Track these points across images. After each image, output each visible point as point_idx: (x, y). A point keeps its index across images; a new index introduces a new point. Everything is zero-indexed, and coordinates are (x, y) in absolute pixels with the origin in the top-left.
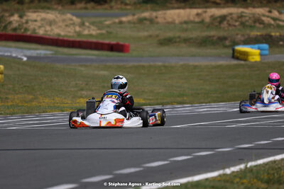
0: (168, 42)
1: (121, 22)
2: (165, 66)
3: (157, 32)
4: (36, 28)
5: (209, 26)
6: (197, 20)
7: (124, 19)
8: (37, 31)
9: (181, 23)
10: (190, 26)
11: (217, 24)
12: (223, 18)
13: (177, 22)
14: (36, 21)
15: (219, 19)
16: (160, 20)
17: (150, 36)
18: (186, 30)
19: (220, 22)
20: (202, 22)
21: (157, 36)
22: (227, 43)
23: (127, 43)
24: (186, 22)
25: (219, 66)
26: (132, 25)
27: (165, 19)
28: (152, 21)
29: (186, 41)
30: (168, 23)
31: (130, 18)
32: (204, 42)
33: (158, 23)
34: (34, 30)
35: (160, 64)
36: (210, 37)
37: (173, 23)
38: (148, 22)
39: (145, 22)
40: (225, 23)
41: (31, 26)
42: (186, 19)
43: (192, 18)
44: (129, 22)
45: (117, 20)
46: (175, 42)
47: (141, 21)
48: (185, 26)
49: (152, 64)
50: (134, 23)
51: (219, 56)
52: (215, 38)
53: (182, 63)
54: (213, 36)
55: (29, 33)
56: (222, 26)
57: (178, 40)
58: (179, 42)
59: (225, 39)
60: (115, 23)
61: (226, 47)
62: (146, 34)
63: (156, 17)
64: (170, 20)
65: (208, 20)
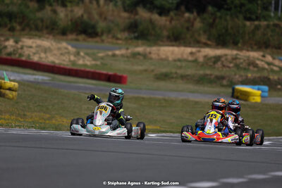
0: (165, 77)
1: (114, 55)
2: (165, 100)
3: (152, 68)
4: (31, 54)
5: (203, 65)
6: (190, 58)
7: (117, 52)
8: (31, 57)
9: (175, 61)
10: (184, 64)
11: (211, 64)
12: (217, 59)
13: (170, 59)
14: (31, 47)
15: (213, 60)
16: (153, 56)
17: (146, 71)
18: (181, 67)
19: (215, 63)
20: (196, 61)
21: (153, 71)
22: (225, 82)
23: (125, 75)
24: (179, 60)
26: (126, 59)
27: (158, 55)
28: (145, 56)
29: (183, 77)
30: (162, 59)
31: (123, 52)
32: (201, 80)
33: (151, 59)
34: (29, 56)
35: (160, 97)
36: (207, 75)
37: (166, 59)
38: (141, 58)
39: (138, 56)
40: (219, 63)
41: (26, 52)
42: (179, 57)
43: (185, 57)
44: (123, 56)
45: (110, 53)
46: (172, 78)
47: (135, 55)
48: (179, 63)
49: (152, 96)
50: (127, 57)
51: (218, 95)
52: (213, 77)
53: (181, 98)
54: (211, 75)
55: (24, 59)
56: (216, 66)
57: (175, 76)
58: (176, 78)
59: (223, 78)
60: (108, 55)
61: (223, 86)
62: (141, 68)
63: (150, 53)
64: (164, 57)
65: (201, 60)
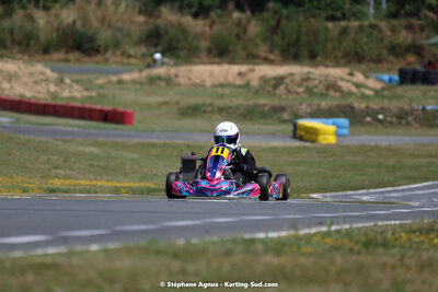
0: (193, 111)
1: (120, 82)
2: (188, 146)
3: (177, 98)
5: (257, 92)
6: (239, 82)
7: (126, 77)
9: (214, 86)
10: (227, 91)
11: (270, 89)
12: (279, 80)
13: (208, 84)
15: (272, 82)
16: (182, 80)
17: (166, 103)
18: (222, 96)
19: (275, 87)
20: (247, 85)
21: (177, 103)
22: (286, 116)
23: (129, 110)
24: (222, 85)
25: (273, 149)
26: (138, 87)
27: (189, 79)
28: (168, 81)
29: (222, 110)
30: (195, 85)
31: (135, 75)
32: (249, 114)
33: (178, 85)
35: (181, 142)
36: (259, 106)
37: (202, 85)
38: (163, 84)
39: (158, 82)
40: (282, 87)
42: (222, 80)
43: (231, 80)
44: (134, 82)
45: (114, 78)
46: (205, 112)
47: (152, 80)
48: (220, 90)
49: (167, 141)
50: (141, 83)
51: (273, 135)
52: (267, 108)
54: (264, 105)
56: (278, 92)
57: (209, 109)
58: (211, 112)
59: (282, 109)
60: (110, 82)
61: (283, 121)
62: (159, 99)
63: (176, 76)
64: (197, 81)
65: (255, 83)
